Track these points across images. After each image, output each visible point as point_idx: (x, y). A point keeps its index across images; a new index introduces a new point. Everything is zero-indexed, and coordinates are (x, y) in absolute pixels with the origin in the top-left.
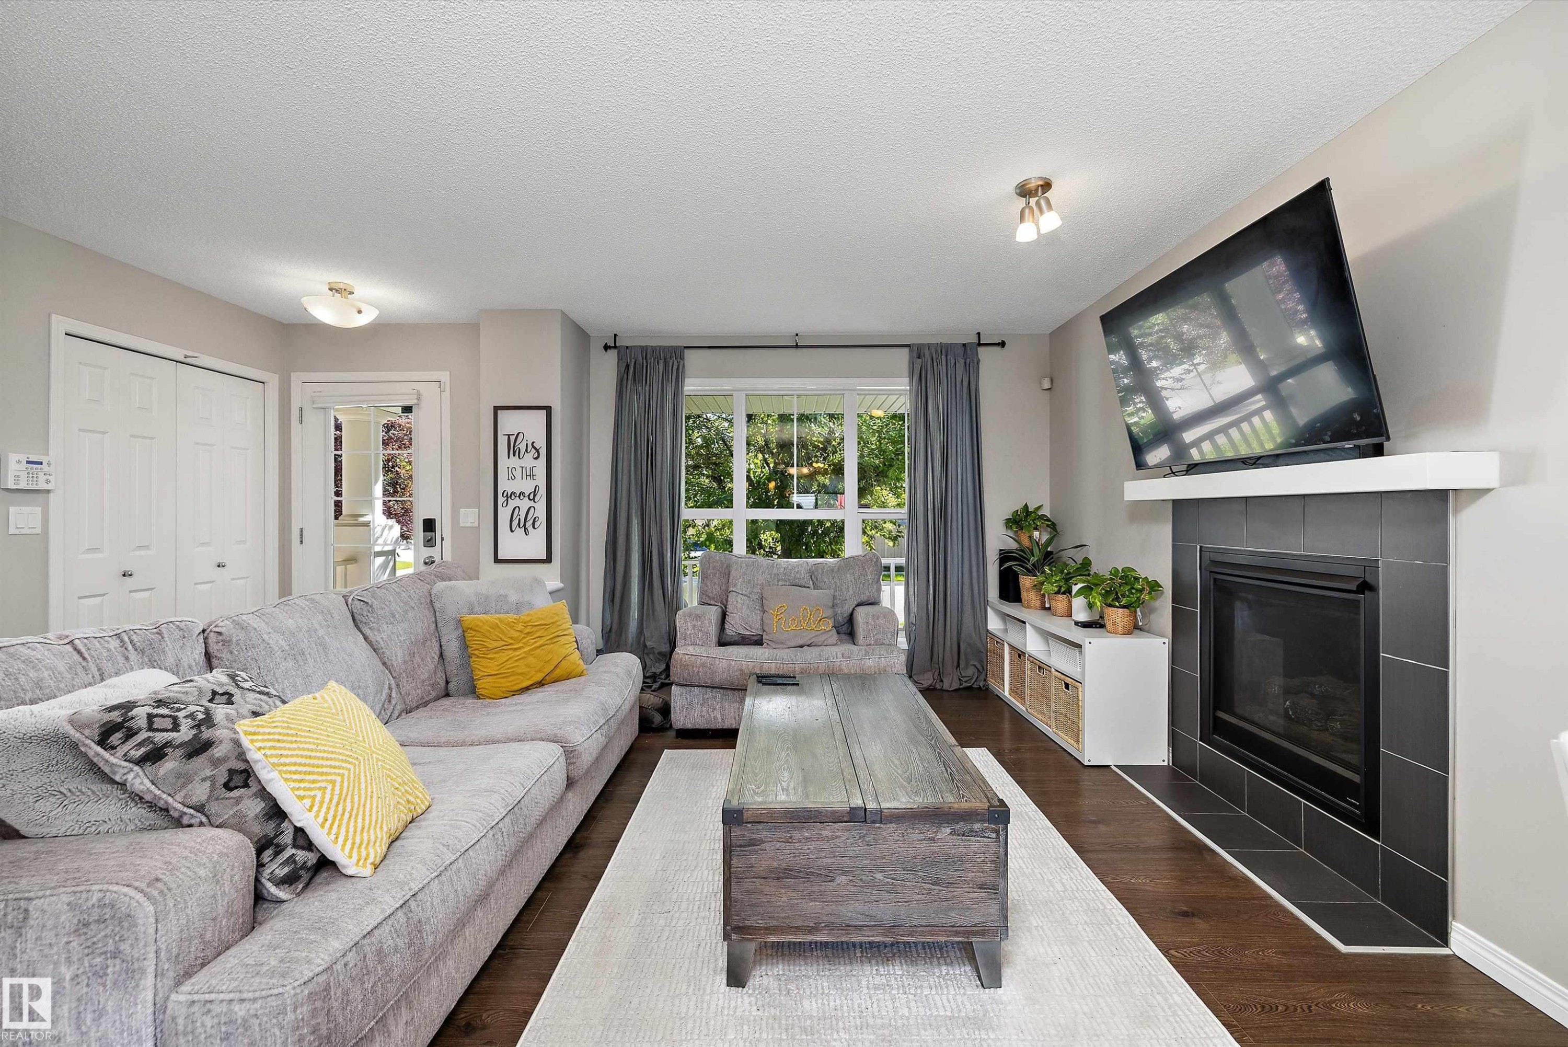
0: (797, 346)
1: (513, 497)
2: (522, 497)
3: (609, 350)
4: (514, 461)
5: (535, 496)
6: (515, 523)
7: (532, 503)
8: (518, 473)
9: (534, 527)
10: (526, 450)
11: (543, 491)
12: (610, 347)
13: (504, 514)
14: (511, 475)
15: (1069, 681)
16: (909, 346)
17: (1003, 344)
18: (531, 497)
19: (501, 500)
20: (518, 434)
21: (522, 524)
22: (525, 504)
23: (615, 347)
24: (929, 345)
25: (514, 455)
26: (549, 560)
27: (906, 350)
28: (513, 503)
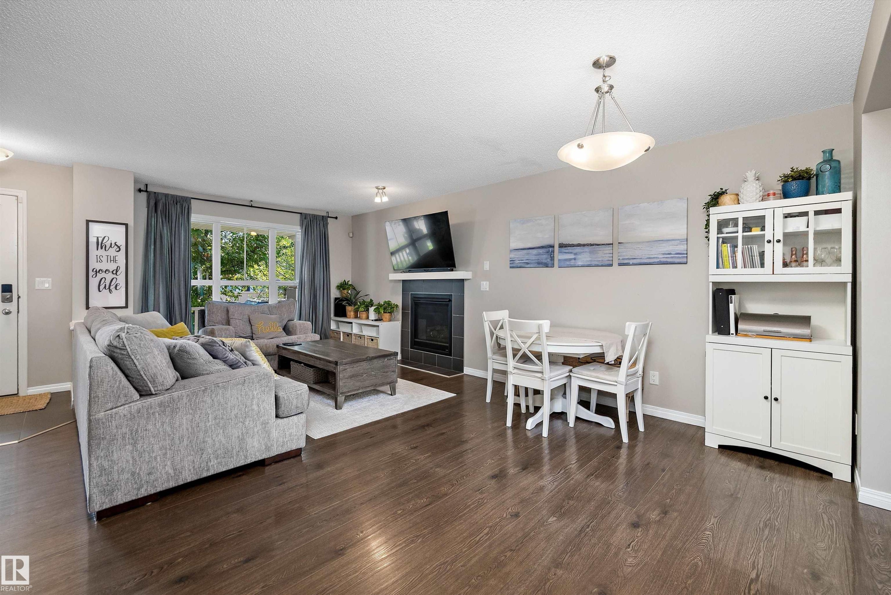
0: (252, 206)
1: (100, 272)
2: (107, 272)
3: (142, 192)
4: (101, 252)
5: (117, 272)
6: (102, 287)
7: (115, 276)
8: (104, 259)
9: (116, 289)
10: (111, 246)
11: (123, 269)
12: (143, 191)
13: (94, 282)
14: (99, 259)
15: (372, 338)
16: (301, 213)
17: (336, 218)
18: (114, 272)
19: (91, 273)
20: (105, 237)
21: (107, 287)
22: (109, 277)
23: (146, 191)
24: (309, 214)
25: (102, 248)
26: (126, 307)
27: (299, 215)
28: (100, 276)
